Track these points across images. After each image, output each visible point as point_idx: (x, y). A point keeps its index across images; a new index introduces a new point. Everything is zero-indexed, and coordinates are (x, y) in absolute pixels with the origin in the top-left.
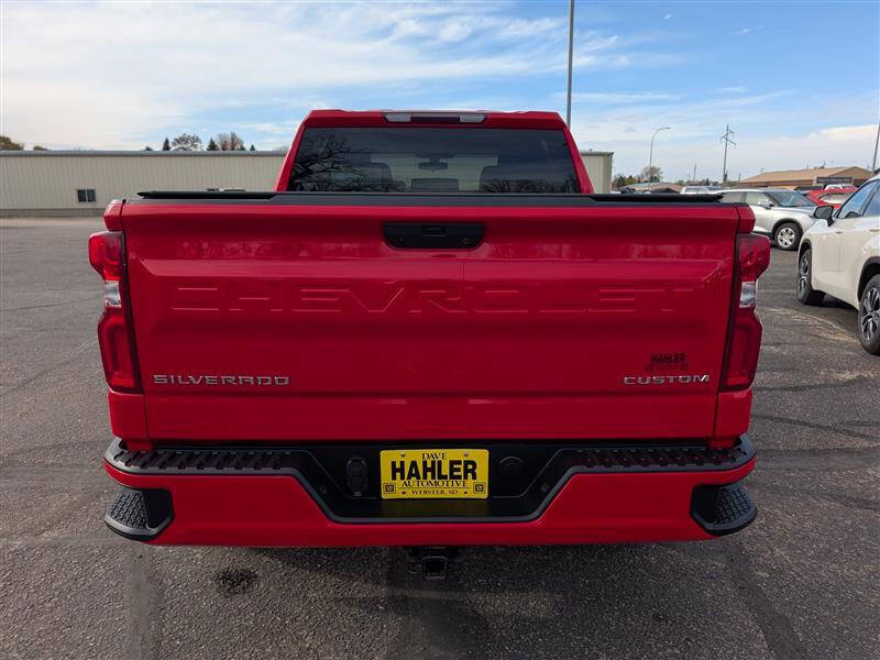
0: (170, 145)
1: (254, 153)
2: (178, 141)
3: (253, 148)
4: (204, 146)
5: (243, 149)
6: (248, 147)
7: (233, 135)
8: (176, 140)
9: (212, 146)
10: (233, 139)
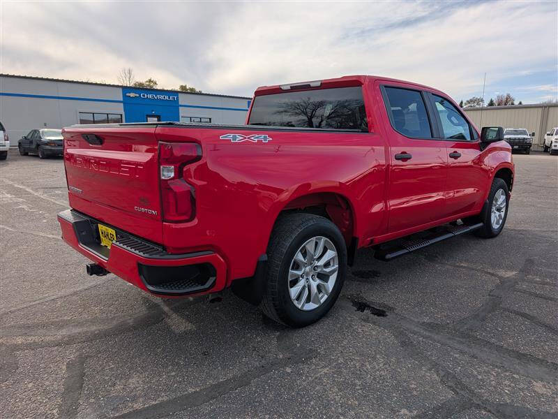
0: (463, 104)
1: (521, 106)
2: (469, 102)
3: (520, 103)
4: (486, 104)
5: (513, 104)
6: (516, 103)
7: (508, 96)
8: (468, 101)
9: (491, 104)
10: (507, 99)
